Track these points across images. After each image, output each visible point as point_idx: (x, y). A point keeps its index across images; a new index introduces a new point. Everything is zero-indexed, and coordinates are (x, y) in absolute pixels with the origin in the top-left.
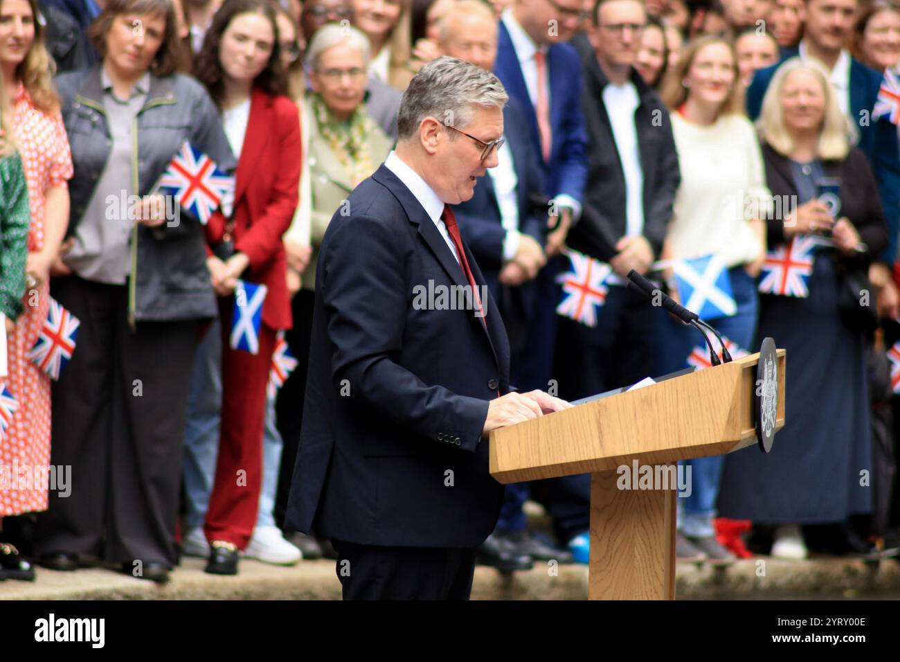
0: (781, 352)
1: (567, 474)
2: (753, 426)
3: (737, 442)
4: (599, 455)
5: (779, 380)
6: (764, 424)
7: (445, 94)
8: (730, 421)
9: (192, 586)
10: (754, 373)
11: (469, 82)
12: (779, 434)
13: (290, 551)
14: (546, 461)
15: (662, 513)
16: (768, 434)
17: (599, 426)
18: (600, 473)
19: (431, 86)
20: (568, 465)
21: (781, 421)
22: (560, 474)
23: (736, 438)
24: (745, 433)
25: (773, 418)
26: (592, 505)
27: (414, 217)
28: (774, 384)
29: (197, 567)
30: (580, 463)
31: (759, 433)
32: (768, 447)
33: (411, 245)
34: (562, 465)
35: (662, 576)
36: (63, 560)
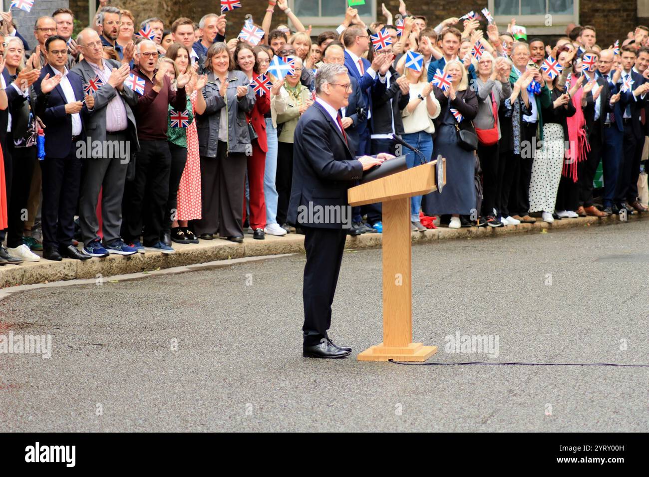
0: (444, 159)
1: (374, 202)
2: (435, 184)
3: (430, 190)
4: (384, 196)
5: (444, 169)
6: (439, 184)
7: (327, 74)
8: (428, 184)
9: (251, 243)
10: (435, 166)
11: (333, 68)
12: (445, 187)
13: (282, 231)
14: (367, 199)
15: (406, 213)
16: (440, 187)
17: (384, 186)
18: (385, 202)
19: (321, 74)
20: (375, 200)
21: (445, 183)
22: (371, 203)
23: (430, 189)
24: (433, 188)
25: (442, 182)
26: (383, 213)
27: (329, 120)
28: (442, 170)
29: (251, 237)
30: (378, 199)
31: (437, 187)
32: (441, 191)
33: (330, 130)
34: (372, 200)
35: (407, 235)
36: (208, 236)
